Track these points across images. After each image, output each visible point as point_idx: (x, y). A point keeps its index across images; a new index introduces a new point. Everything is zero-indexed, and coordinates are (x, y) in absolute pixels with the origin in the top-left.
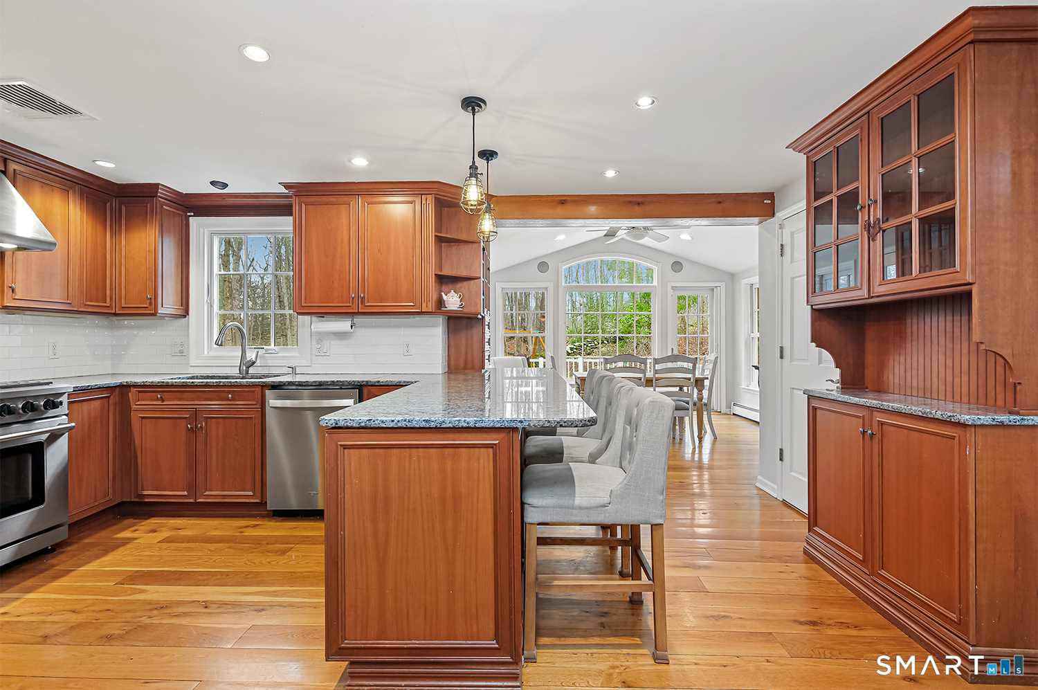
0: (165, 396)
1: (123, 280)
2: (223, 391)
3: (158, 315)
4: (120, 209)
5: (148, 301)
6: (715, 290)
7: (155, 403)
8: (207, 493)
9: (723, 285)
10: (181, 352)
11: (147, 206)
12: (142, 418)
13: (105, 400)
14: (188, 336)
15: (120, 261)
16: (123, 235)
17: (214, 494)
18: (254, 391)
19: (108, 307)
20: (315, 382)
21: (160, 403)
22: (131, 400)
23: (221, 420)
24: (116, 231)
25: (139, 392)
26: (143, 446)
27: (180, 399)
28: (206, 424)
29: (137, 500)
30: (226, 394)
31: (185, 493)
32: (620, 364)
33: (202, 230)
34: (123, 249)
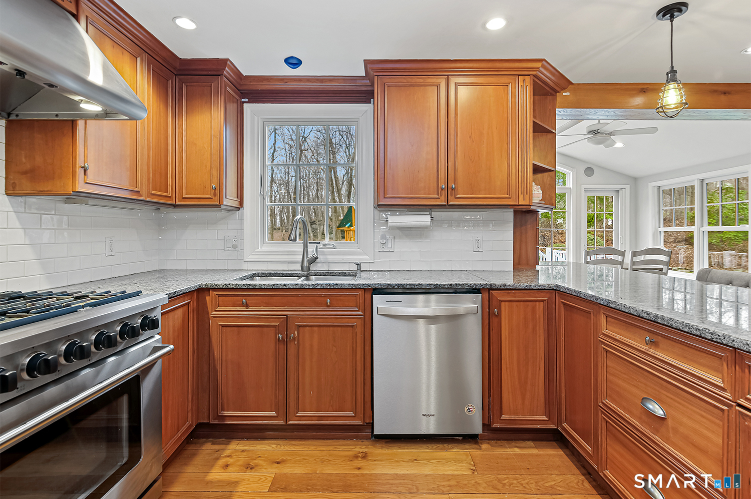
0: (251, 300)
1: (184, 168)
2: (320, 296)
3: (222, 206)
4: (181, 89)
5: (213, 192)
6: (620, 191)
7: (238, 308)
8: (300, 414)
9: (628, 187)
10: (235, 247)
11: (211, 86)
12: (223, 326)
13: (186, 307)
14: (242, 229)
15: (181, 147)
16: (184, 118)
17: (306, 415)
18: (355, 296)
19: (170, 197)
20: (430, 285)
21: (244, 308)
22: (208, 305)
23: (316, 329)
24: (178, 113)
25: (219, 296)
26: (224, 359)
27: (267, 305)
28: (298, 333)
29: (216, 422)
30: (322, 299)
31: (273, 414)
32: (600, 257)
33: (256, 118)
34: (184, 133)
